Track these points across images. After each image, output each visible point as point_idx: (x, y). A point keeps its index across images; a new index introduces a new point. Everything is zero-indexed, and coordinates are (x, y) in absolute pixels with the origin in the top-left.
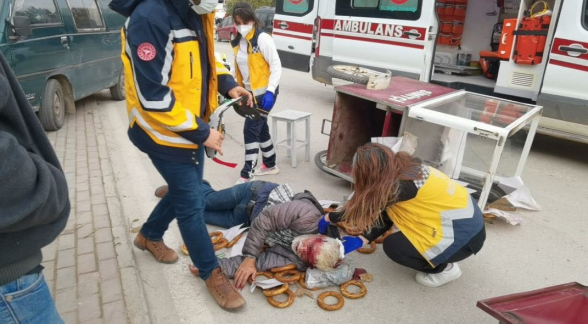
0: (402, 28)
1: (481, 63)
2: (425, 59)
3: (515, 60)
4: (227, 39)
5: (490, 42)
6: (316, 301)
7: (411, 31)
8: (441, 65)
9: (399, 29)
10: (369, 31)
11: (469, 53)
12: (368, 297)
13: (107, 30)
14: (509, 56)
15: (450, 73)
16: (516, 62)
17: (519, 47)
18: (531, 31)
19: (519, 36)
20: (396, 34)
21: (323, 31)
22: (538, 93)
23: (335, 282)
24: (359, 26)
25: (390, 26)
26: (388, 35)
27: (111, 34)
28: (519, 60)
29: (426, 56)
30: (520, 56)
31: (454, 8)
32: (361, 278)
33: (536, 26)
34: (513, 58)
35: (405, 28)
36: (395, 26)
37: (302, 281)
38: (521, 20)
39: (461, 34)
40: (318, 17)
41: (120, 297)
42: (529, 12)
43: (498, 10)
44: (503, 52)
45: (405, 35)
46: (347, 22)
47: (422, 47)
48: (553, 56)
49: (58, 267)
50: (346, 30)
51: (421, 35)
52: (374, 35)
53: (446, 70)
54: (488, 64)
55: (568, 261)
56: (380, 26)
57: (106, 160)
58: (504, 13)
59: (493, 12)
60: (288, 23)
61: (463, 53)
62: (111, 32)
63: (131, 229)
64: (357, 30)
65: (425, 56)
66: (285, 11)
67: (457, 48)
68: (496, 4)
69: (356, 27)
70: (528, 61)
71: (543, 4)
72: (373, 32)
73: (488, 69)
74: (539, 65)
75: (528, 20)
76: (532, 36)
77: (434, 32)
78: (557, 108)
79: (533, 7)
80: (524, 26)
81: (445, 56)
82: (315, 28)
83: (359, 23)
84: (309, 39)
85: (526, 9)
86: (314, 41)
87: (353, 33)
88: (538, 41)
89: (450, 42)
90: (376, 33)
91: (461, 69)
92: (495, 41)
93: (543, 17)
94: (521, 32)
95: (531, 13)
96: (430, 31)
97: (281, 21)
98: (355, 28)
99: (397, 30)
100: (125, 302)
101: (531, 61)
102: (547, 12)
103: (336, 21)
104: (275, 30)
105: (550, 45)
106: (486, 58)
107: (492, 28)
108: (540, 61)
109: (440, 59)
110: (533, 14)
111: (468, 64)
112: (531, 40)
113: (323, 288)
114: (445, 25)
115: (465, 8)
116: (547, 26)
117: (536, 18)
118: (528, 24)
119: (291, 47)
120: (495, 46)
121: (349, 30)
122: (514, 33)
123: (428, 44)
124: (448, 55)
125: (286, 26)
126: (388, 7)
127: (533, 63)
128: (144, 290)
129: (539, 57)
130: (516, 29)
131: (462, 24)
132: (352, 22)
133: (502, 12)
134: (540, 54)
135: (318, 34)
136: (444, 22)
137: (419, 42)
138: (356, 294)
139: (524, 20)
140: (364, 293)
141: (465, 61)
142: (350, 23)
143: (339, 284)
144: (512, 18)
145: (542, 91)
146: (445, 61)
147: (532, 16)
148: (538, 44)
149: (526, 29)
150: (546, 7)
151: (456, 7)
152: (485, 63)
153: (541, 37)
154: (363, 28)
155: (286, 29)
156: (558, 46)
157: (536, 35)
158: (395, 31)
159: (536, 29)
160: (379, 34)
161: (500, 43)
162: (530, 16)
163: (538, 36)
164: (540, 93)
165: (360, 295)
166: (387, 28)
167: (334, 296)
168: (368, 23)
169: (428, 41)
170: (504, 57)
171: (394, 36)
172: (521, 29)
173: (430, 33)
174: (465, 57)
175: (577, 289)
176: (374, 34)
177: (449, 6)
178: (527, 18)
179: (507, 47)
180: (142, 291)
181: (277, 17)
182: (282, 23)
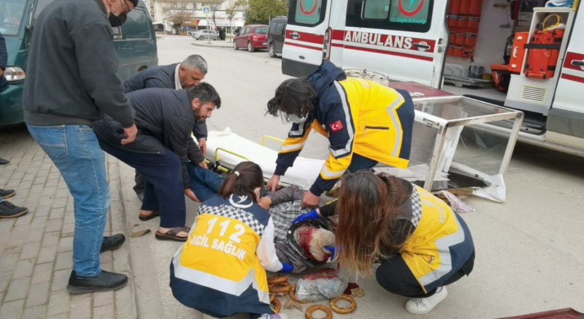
0: (411, 40)
1: (493, 76)
2: (434, 71)
3: (526, 73)
4: (244, 48)
5: (503, 54)
6: (304, 314)
7: (420, 44)
8: (452, 78)
9: (408, 40)
10: (379, 42)
11: (481, 66)
12: (358, 312)
13: (124, 38)
14: (520, 69)
15: (461, 86)
16: (527, 76)
17: (530, 61)
18: (544, 44)
19: (530, 50)
20: (405, 46)
21: (334, 41)
22: (549, 108)
23: (326, 295)
24: (368, 38)
25: (400, 38)
26: (398, 46)
27: (128, 42)
28: (530, 74)
29: (436, 68)
30: (531, 70)
31: (467, 20)
32: (352, 293)
33: (549, 40)
34: (524, 72)
35: (415, 40)
36: (405, 38)
37: (292, 293)
38: (533, 32)
39: (474, 46)
40: (329, 28)
41: (112, 301)
42: (542, 26)
43: (512, 22)
44: (514, 66)
45: (415, 47)
46: (357, 33)
47: (431, 59)
48: (566, 71)
49: (56, 269)
50: (356, 41)
51: (430, 47)
52: (383, 47)
53: (456, 82)
54: (500, 77)
55: (571, 284)
56: (390, 38)
57: (115, 165)
58: (518, 26)
59: (507, 24)
60: (299, 33)
61: (475, 65)
62: (127, 40)
63: (131, 234)
64: (367, 41)
65: (434, 68)
66: (297, 21)
67: (470, 60)
68: (510, 17)
69: (366, 38)
70: (540, 75)
71: (556, 17)
72: (382, 43)
73: (500, 83)
74: (551, 79)
75: (540, 34)
76: (544, 50)
77: (444, 45)
78: (569, 124)
79: (545, 20)
80: (535, 40)
81: (457, 69)
82: (326, 38)
83: (369, 34)
84: (320, 49)
85: (538, 23)
86: (325, 51)
87: (363, 44)
88: (551, 55)
89: (463, 54)
90: (386, 44)
91: (472, 81)
92: (508, 54)
93: (556, 31)
94: (533, 45)
95: (543, 26)
96: (439, 43)
97: (292, 32)
98: (365, 40)
99: (406, 41)
100: (115, 306)
101: (542, 75)
102: (559, 25)
103: (346, 32)
104: (286, 40)
105: (563, 60)
106: (499, 71)
107: (505, 41)
108: (552, 76)
109: (451, 71)
110: (545, 28)
111: (480, 77)
112: (543, 54)
113: (313, 302)
114: (457, 36)
115: (479, 20)
116: (560, 40)
117: (549, 32)
118: (540, 37)
119: (302, 57)
120: (507, 58)
121: (359, 41)
122: (526, 46)
123: (438, 57)
124: (459, 67)
125: (298, 36)
126: (398, 19)
127: (544, 77)
128: (136, 295)
129: (552, 71)
130: (528, 42)
131: (475, 37)
132: (362, 33)
133: (516, 24)
134: (553, 68)
135: (328, 45)
136: (457, 34)
137: (428, 54)
138: (344, 309)
139: (536, 33)
140: (353, 308)
141: (477, 73)
142: (359, 34)
143: (329, 297)
144: (524, 31)
145: (553, 106)
146: (457, 73)
147: (544, 30)
148: (550, 58)
149: (538, 43)
150: (559, 20)
151: (470, 19)
152: (497, 76)
153: (554, 50)
154: (373, 40)
155: (298, 39)
156: (571, 60)
157: (548, 49)
158: (404, 43)
159: (548, 42)
160: (388, 46)
161: (511, 57)
162: (542, 29)
163: (550, 50)
164: (551, 107)
165: (349, 310)
166: (397, 39)
167: (323, 310)
168: (378, 34)
169: (438, 53)
170: (515, 71)
171: (403, 48)
172: (532, 42)
173: (440, 45)
174: (478, 70)
175: (571, 316)
176: (384, 45)
177: (462, 18)
178: (539, 32)
179: (518, 61)
180: (134, 296)
181: (289, 27)
182: (294, 34)
